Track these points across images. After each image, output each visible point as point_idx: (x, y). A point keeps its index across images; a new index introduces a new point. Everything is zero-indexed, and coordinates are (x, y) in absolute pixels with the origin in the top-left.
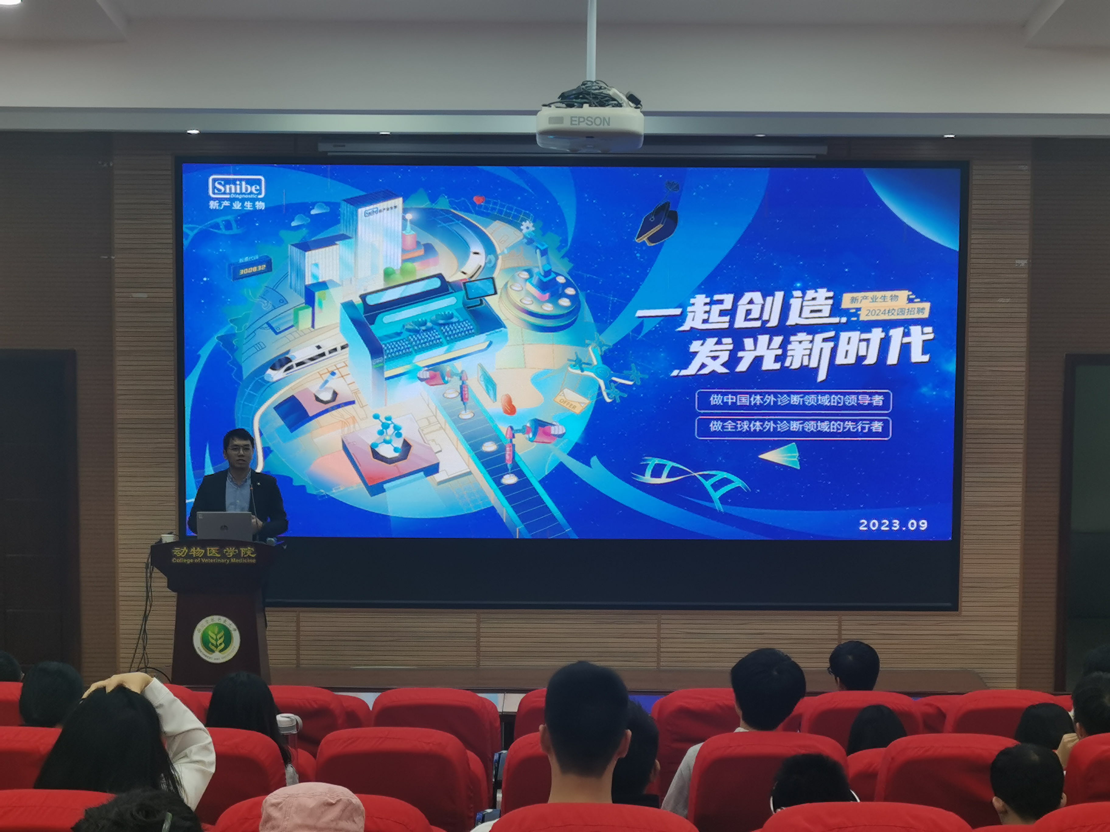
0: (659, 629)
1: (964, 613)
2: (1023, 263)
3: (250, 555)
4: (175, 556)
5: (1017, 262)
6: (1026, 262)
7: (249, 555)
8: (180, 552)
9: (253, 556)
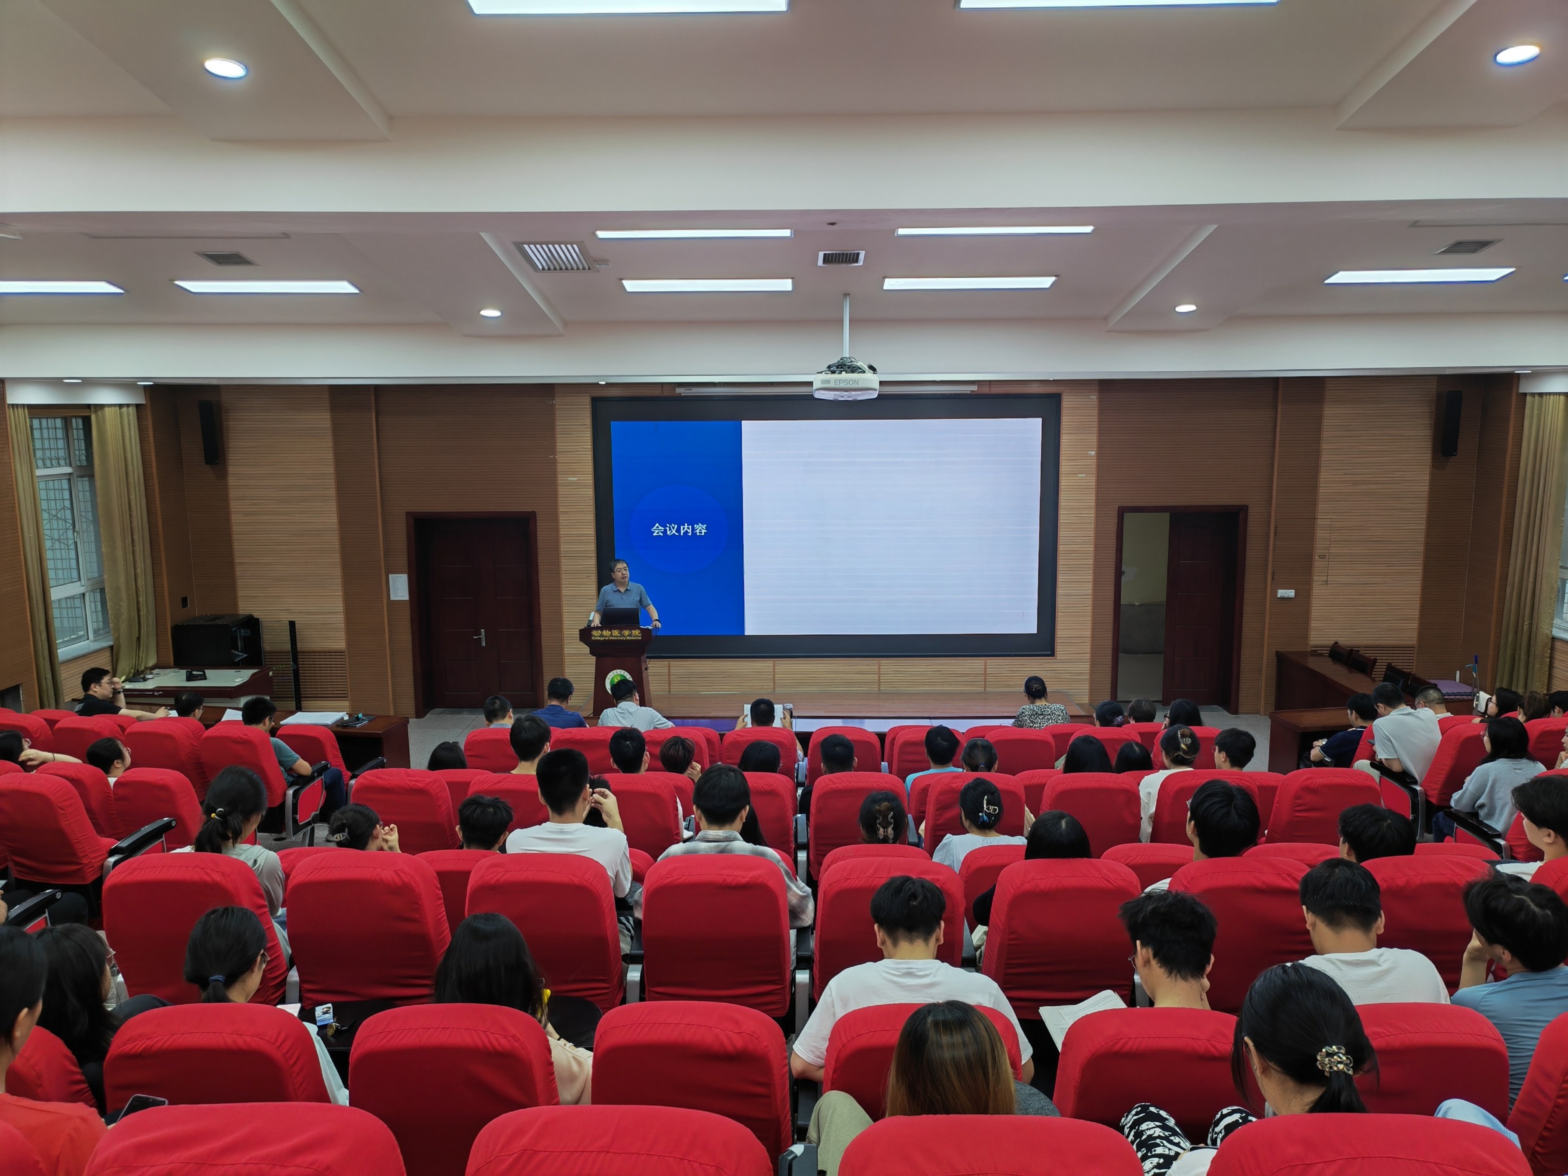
0: (879, 668)
1: (1058, 658)
2: (1093, 453)
3: (638, 635)
4: (595, 635)
5: (1090, 452)
6: (1094, 452)
8: (600, 633)
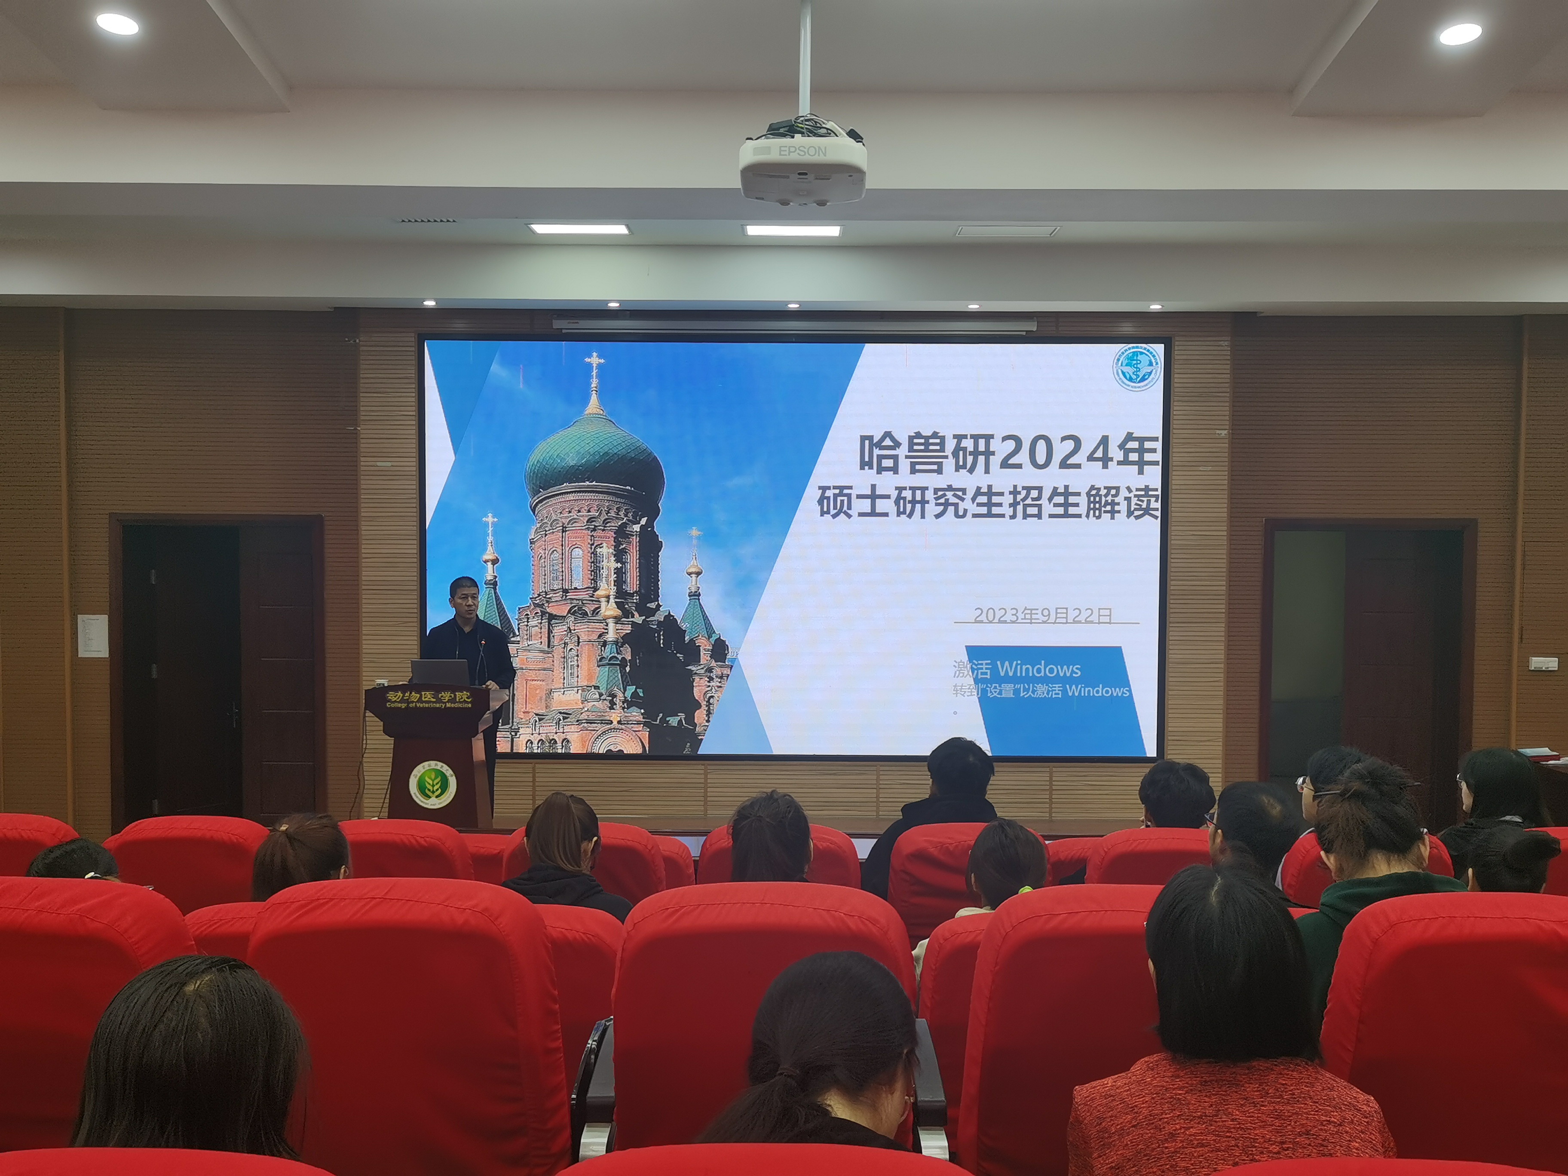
3: (467, 700)
4: (389, 701)
5: (1218, 432)
6: (1226, 432)
7: (465, 700)
8: (395, 697)
9: (469, 700)
